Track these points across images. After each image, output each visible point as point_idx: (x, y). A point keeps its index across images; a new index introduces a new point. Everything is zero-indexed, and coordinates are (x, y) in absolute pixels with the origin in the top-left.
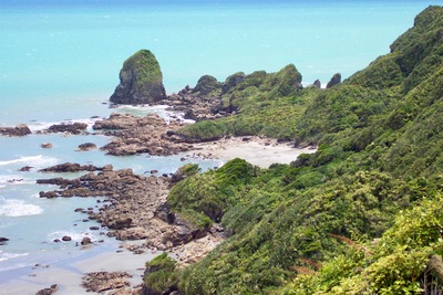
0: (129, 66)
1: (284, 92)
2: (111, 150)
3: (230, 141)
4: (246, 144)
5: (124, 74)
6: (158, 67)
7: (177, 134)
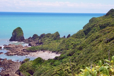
0: (15, 31)
1: (55, 39)
2: (7, 54)
3: (40, 52)
4: (44, 53)
5: (13, 33)
6: (22, 32)
7: (25, 50)
